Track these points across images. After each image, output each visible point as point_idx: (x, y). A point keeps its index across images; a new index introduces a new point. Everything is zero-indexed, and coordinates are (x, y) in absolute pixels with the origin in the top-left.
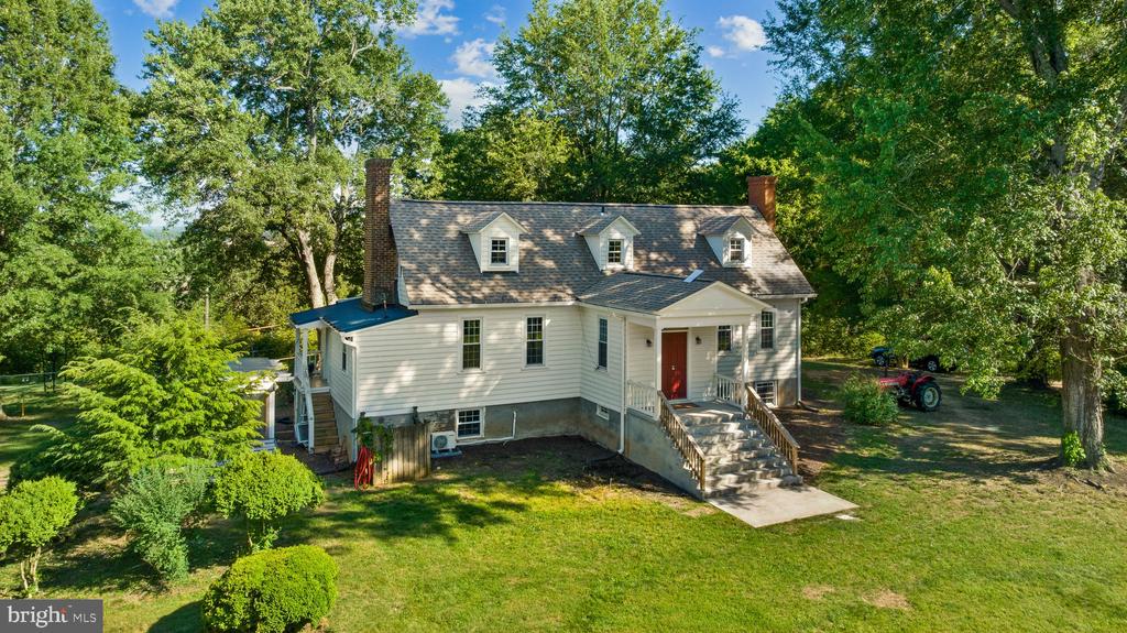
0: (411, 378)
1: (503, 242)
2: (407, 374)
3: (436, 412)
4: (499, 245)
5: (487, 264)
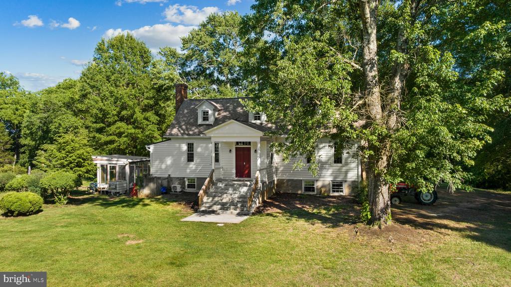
0: (170, 162)
1: (207, 112)
3: (179, 178)
5: (200, 121)
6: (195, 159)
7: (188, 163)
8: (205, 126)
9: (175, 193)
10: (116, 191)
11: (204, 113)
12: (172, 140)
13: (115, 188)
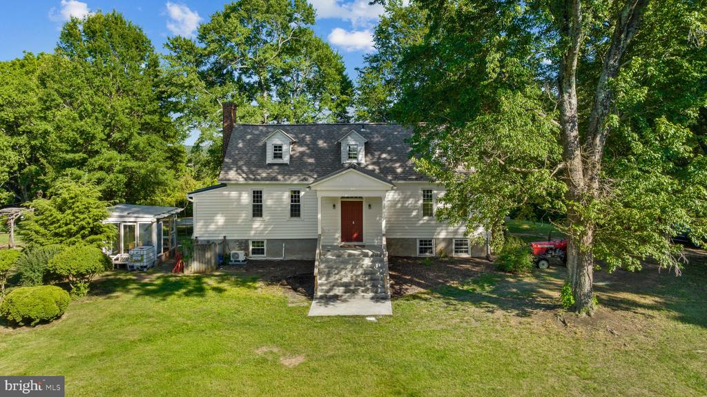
0: (223, 221)
1: (281, 147)
2: (220, 220)
3: (238, 240)
4: (278, 148)
5: (270, 159)
6: (264, 213)
7: (255, 218)
8: (276, 167)
9: (237, 263)
10: (142, 264)
11: (275, 147)
12: (228, 187)
13: (141, 261)
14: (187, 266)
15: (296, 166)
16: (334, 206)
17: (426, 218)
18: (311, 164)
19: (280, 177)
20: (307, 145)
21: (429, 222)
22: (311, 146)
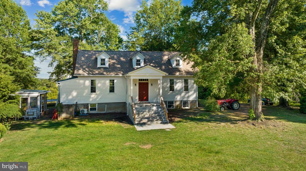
0: (76, 95)
1: (104, 60)
2: (74, 94)
3: (83, 104)
4: (103, 60)
5: (99, 65)
6: (97, 90)
7: (92, 93)
8: (102, 69)
9: (84, 115)
10: (33, 117)
11: (102, 60)
12: (79, 78)
13: (33, 115)
14: (60, 116)
15: (112, 68)
16: (135, 84)
17: (171, 92)
18: (119, 68)
19: (105, 73)
20: (116, 60)
21: (172, 94)
22: (118, 60)
